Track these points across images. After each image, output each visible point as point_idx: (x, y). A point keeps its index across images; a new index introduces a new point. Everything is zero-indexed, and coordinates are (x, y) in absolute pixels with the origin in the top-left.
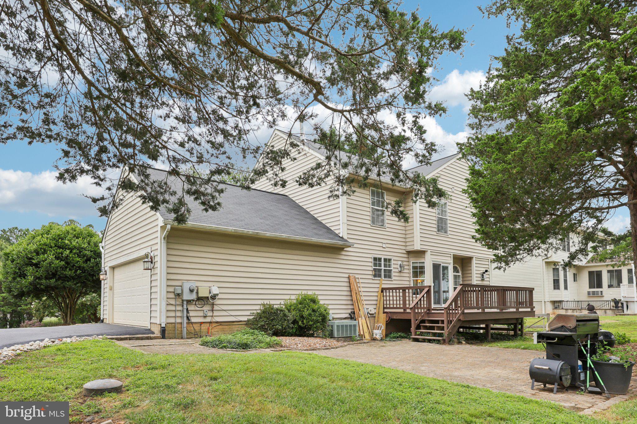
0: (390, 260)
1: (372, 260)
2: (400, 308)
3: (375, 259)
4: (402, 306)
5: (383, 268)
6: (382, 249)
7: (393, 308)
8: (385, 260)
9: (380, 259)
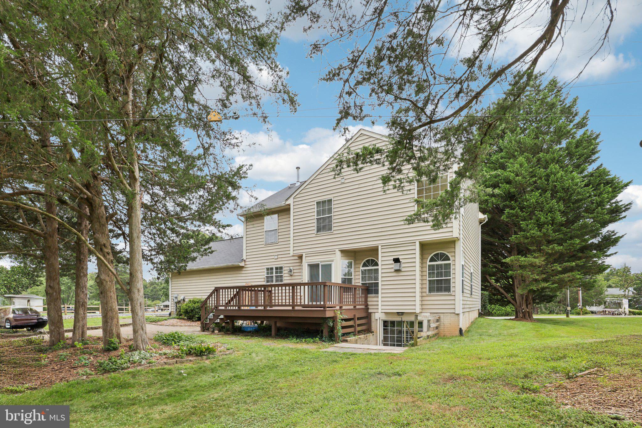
0: (281, 268)
1: (265, 270)
2: (289, 305)
3: (268, 269)
4: (291, 304)
5: (274, 275)
6: (274, 260)
7: (282, 305)
8: (277, 268)
9: (272, 269)
